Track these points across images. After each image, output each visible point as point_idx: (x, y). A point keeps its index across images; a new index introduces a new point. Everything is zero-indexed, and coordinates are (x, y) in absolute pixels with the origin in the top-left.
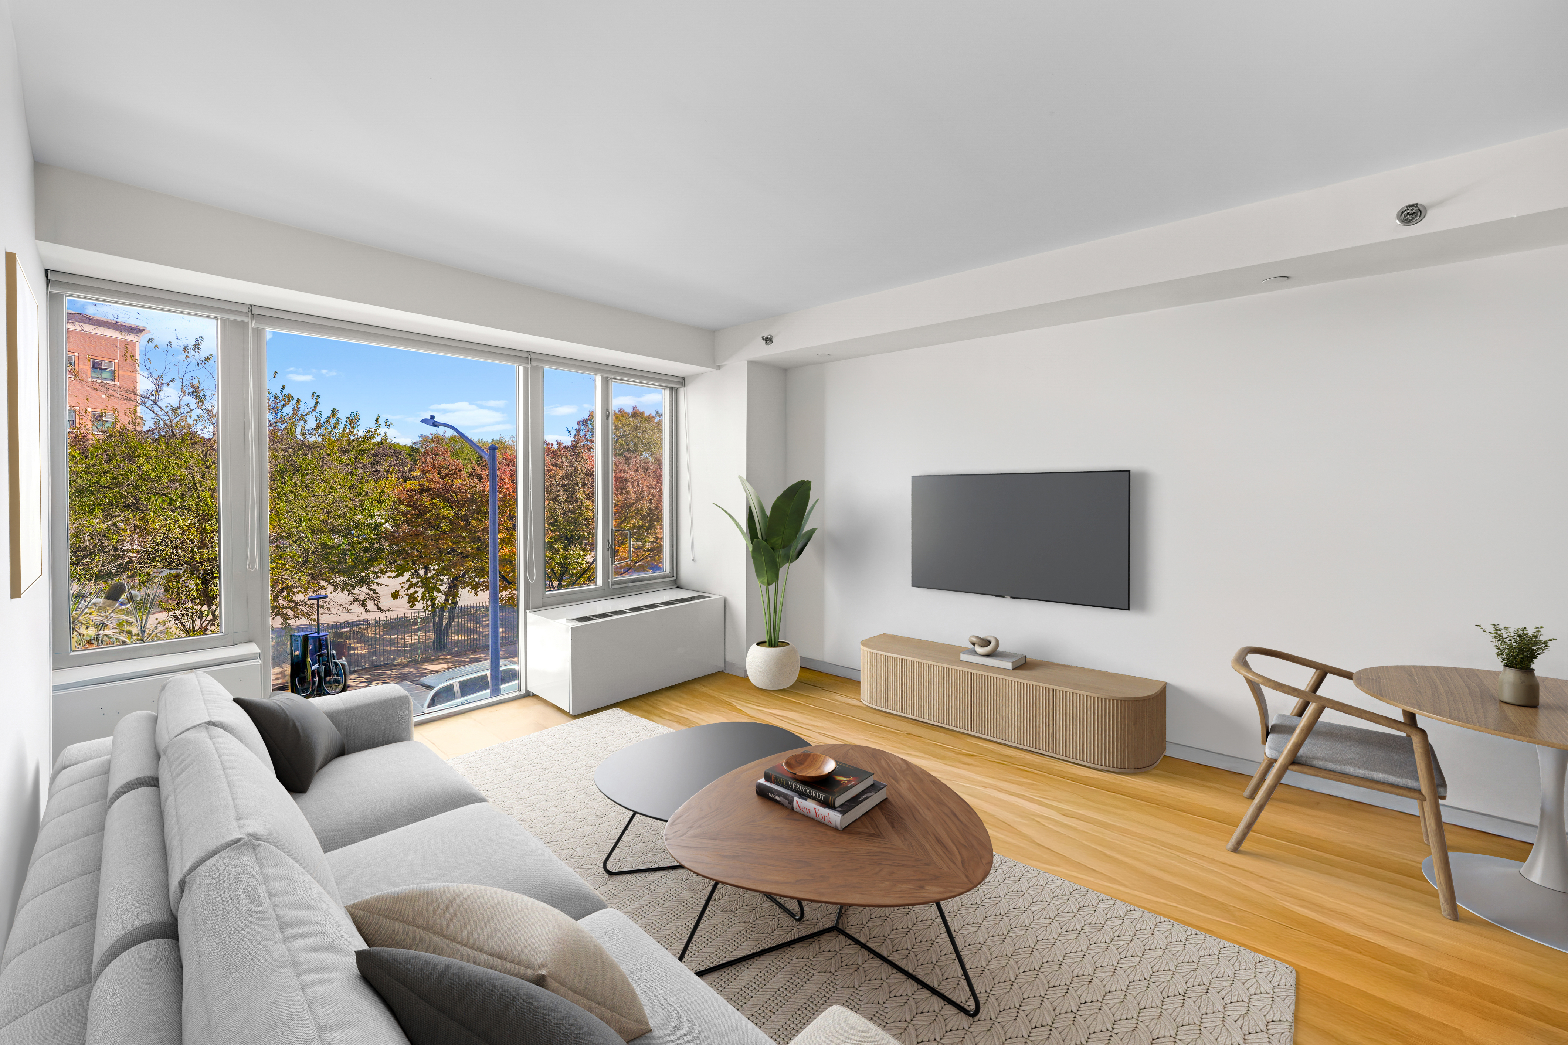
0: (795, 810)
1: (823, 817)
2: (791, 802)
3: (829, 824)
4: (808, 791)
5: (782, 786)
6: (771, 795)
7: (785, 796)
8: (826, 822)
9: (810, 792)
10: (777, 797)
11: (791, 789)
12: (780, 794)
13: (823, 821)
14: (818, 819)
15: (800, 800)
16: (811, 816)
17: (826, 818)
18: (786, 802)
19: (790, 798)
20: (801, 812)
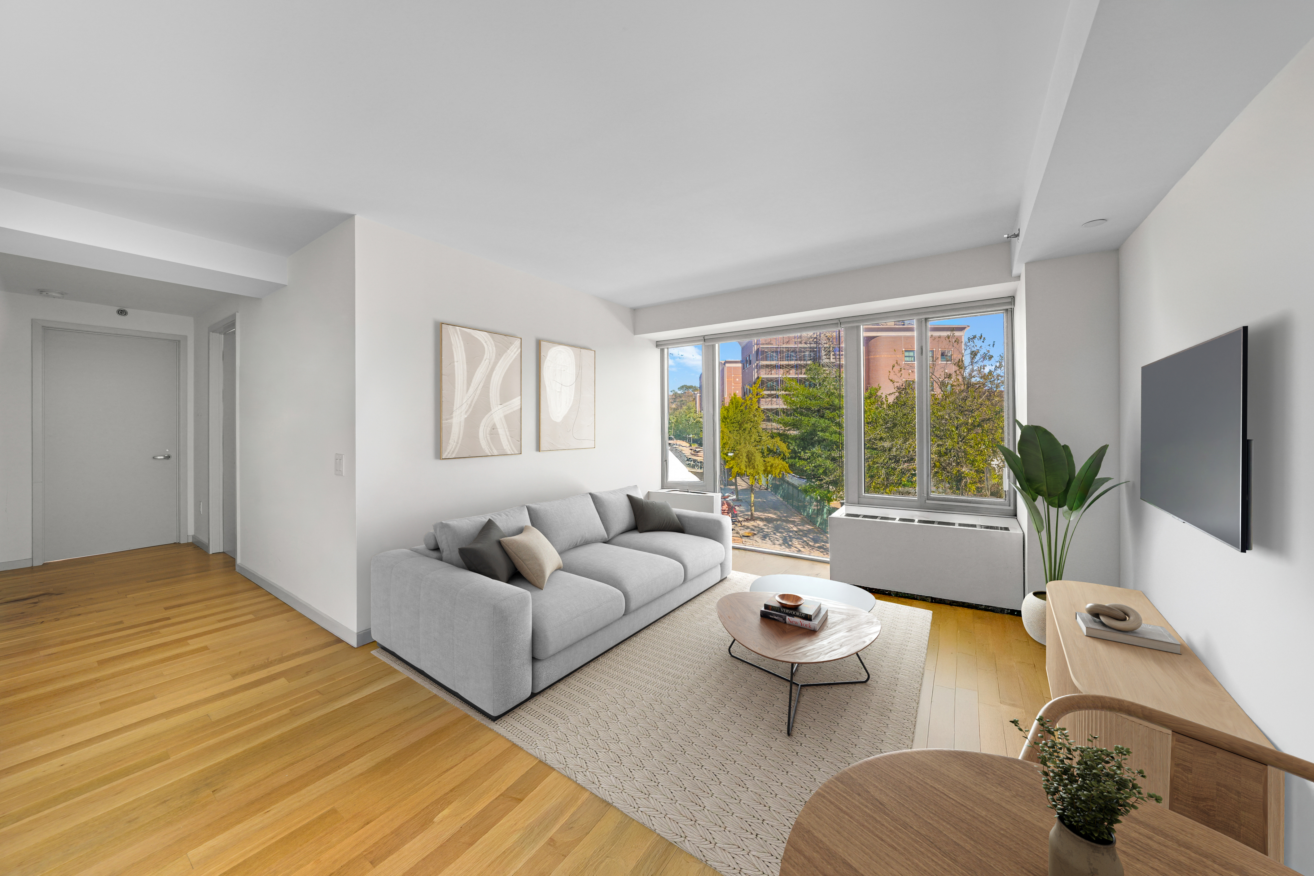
0: (787, 623)
1: (806, 625)
2: (785, 619)
3: (810, 628)
4: (794, 613)
5: (777, 611)
6: (771, 616)
7: (781, 616)
8: (808, 627)
9: (795, 613)
10: (775, 617)
11: (783, 612)
12: (776, 615)
13: (806, 627)
14: (802, 626)
15: (790, 618)
16: (798, 625)
17: (808, 626)
18: (781, 619)
19: (784, 617)
20: (791, 624)
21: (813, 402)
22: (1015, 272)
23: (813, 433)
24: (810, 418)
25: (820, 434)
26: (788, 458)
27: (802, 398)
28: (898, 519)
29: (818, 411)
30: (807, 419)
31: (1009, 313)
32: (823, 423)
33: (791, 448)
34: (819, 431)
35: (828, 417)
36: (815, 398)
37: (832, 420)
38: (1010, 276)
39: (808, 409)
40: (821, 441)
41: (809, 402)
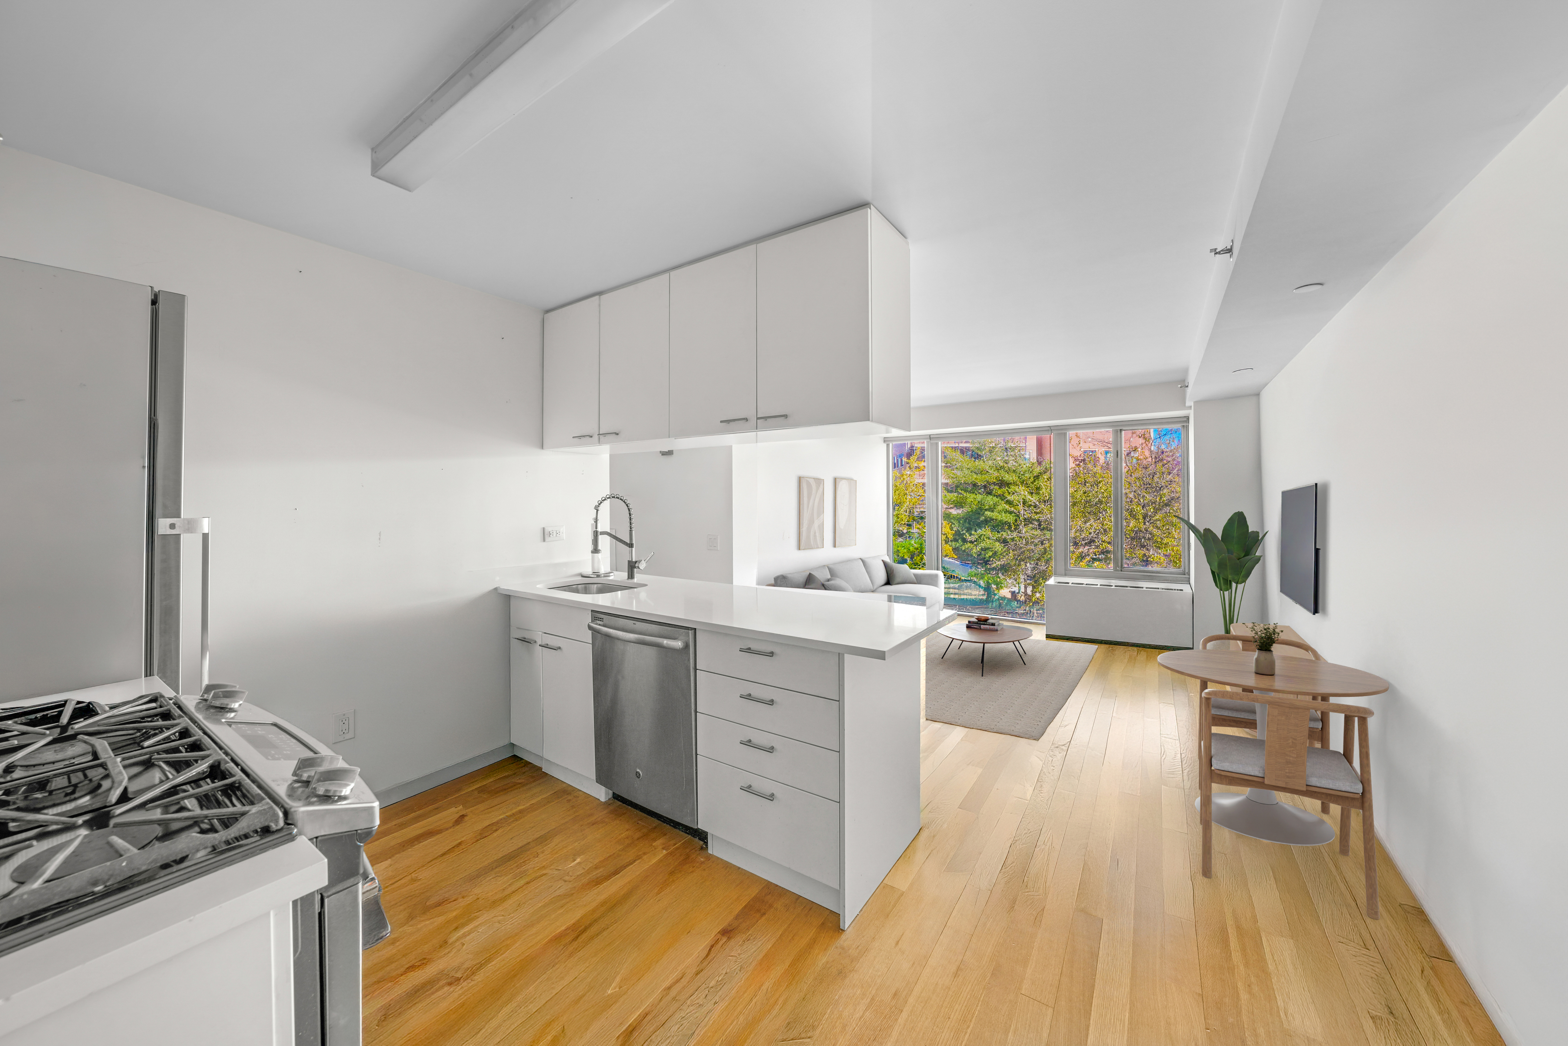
21: (979, 477)
22: (1188, 404)
23: (980, 511)
24: (976, 494)
25: (988, 513)
26: (951, 541)
27: (966, 472)
28: (1099, 585)
29: (985, 487)
30: (973, 496)
31: (1185, 428)
32: (990, 500)
33: (954, 529)
34: (986, 510)
35: (996, 494)
36: (981, 472)
37: (1002, 497)
38: (1182, 404)
39: (975, 485)
40: (987, 521)
41: (975, 476)
